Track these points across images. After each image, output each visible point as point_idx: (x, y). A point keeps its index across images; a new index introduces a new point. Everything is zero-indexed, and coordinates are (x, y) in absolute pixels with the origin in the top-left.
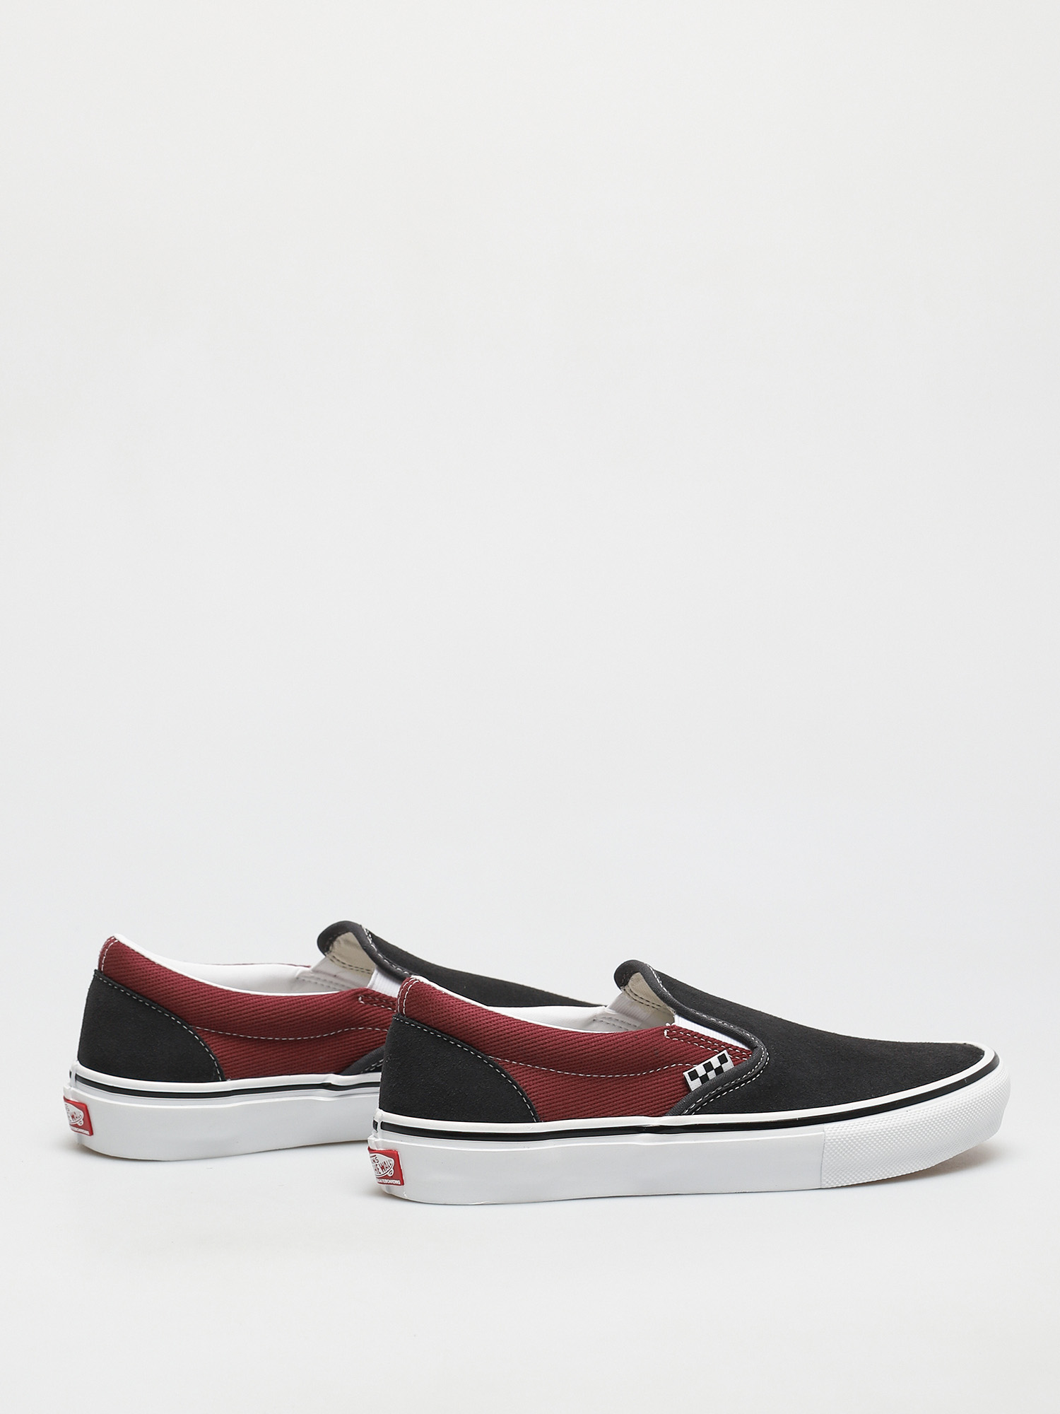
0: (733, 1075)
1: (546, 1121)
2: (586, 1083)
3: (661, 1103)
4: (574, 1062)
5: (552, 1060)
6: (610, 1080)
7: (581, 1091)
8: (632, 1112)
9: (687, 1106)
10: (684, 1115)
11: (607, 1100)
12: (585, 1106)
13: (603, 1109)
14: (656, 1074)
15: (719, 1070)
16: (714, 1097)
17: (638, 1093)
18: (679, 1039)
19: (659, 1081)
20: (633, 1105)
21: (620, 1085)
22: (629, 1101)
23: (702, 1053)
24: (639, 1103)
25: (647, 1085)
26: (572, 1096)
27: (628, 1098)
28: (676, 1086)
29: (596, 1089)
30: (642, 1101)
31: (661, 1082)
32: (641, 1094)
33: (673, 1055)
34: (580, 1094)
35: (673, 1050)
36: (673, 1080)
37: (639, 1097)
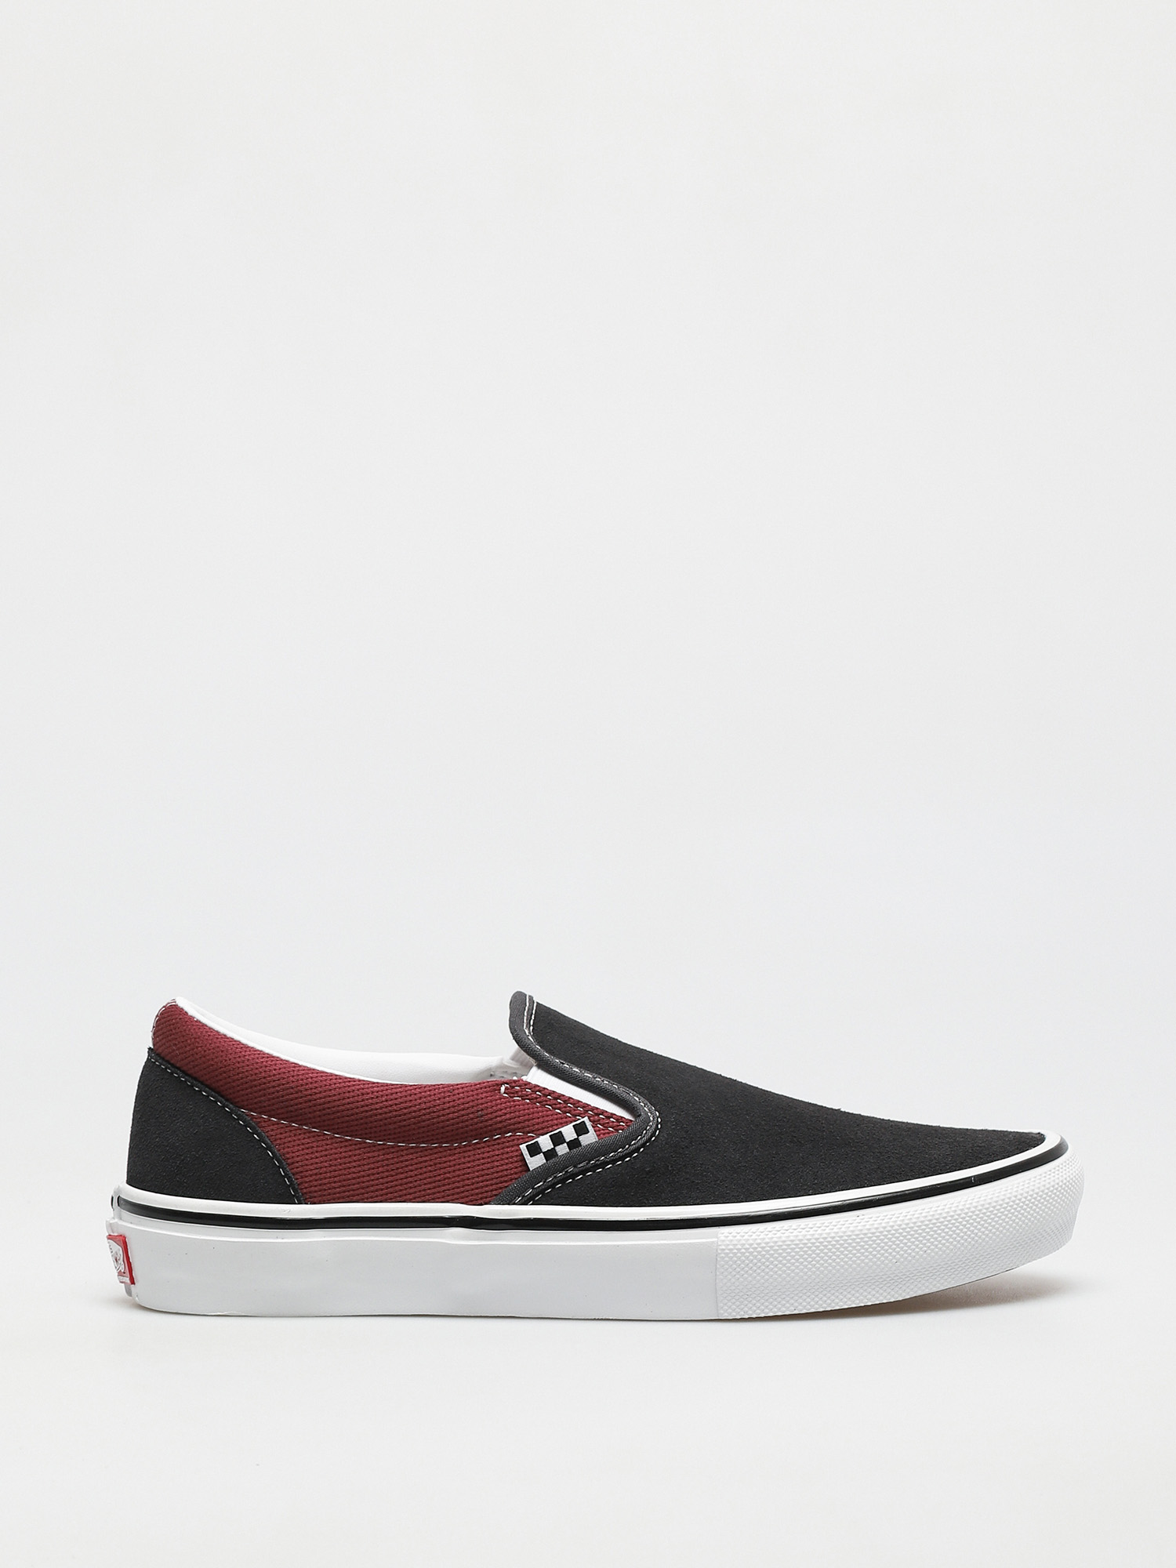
0: (595, 1151)
1: (315, 1203)
2: (376, 1154)
3: (487, 1186)
4: (356, 1123)
5: (324, 1118)
6: (412, 1150)
7: (368, 1164)
8: (443, 1197)
9: (521, 1193)
10: (514, 1204)
11: (406, 1178)
12: (372, 1186)
13: (401, 1190)
14: (493, 1143)
15: (572, 1145)
16: (563, 1180)
17: (454, 1171)
18: (523, 1098)
19: (486, 1155)
20: (444, 1188)
21: (427, 1158)
22: (439, 1181)
23: (552, 1120)
24: (454, 1186)
25: (467, 1159)
26: (354, 1170)
27: (438, 1178)
28: (507, 1164)
29: (391, 1161)
30: (459, 1182)
31: (489, 1157)
32: (458, 1173)
33: (510, 1119)
34: (366, 1167)
35: (511, 1113)
36: (506, 1156)
37: (454, 1177)
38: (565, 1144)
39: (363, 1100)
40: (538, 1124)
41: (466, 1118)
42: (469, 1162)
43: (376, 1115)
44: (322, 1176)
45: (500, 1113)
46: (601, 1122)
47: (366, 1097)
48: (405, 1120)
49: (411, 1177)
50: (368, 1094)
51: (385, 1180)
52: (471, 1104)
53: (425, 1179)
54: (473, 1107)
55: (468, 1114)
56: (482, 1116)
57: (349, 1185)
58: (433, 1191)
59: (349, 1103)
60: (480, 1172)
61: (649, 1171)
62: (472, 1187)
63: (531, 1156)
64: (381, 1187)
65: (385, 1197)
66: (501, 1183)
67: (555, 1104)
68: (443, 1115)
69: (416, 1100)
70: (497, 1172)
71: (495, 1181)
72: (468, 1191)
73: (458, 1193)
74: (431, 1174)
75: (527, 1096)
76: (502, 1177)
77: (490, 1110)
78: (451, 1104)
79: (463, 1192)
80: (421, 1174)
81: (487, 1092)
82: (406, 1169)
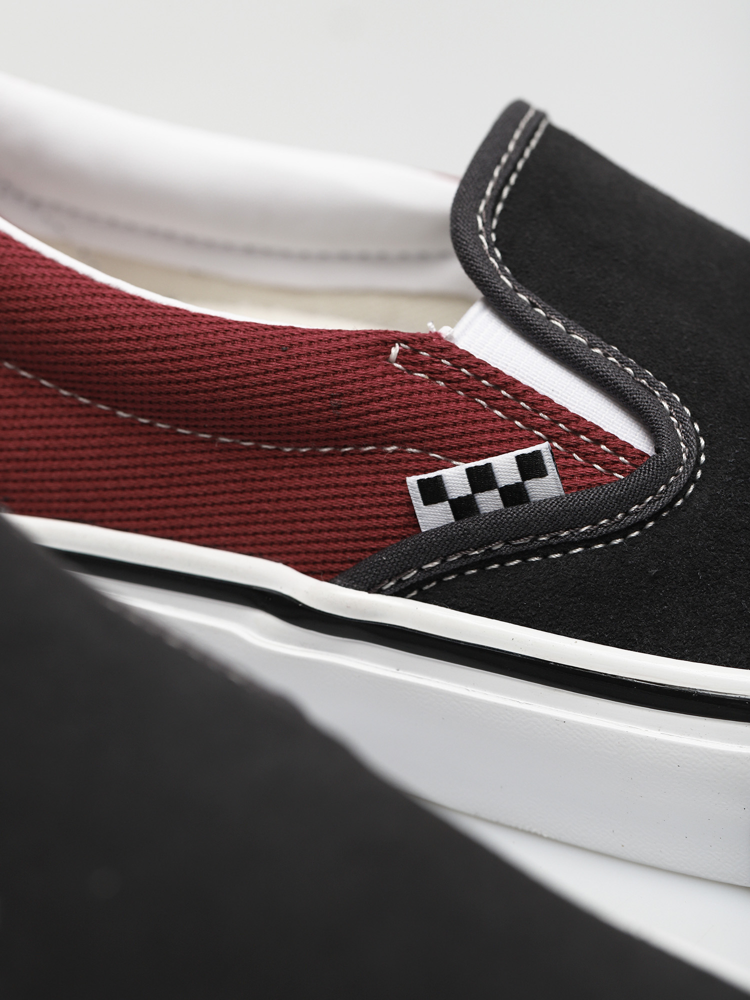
2: (134, 440)
3: (336, 541)
6: (202, 447)
7: (118, 457)
9: (395, 572)
10: (380, 592)
11: (187, 496)
13: (174, 517)
14: (358, 459)
15: (513, 494)
16: (481, 564)
17: (278, 500)
18: (434, 375)
19: (343, 480)
20: (258, 528)
21: (231, 466)
22: (248, 513)
23: (483, 432)
24: (275, 527)
25: (306, 482)
26: (89, 464)
27: (247, 508)
28: (381, 505)
29: (161, 460)
30: (284, 522)
31: (347, 485)
32: (283, 505)
33: (396, 420)
34: (113, 463)
35: (400, 407)
36: (379, 489)
37: (277, 511)
38: (496, 492)
39: (111, 340)
40: (452, 436)
41: (307, 406)
42: (308, 488)
43: (133, 374)
44: (29, 465)
45: (377, 406)
46: (581, 449)
47: (116, 334)
48: (187, 393)
49: (196, 495)
50: (123, 328)
51: (146, 493)
52: (319, 380)
53: (222, 504)
54: (323, 387)
55: (311, 401)
56: (339, 407)
57: (78, 491)
58: (236, 529)
59: (83, 342)
60: (326, 512)
61: (655, 577)
62: (310, 537)
63: (426, 503)
64: (139, 503)
65: (142, 524)
66: (365, 540)
67: (496, 399)
68: (262, 395)
69: (212, 356)
70: (360, 518)
71: (352, 535)
72: (299, 543)
73: (281, 544)
74: (234, 498)
75: (441, 373)
76: (367, 529)
77: (357, 398)
78: (281, 375)
79: (290, 543)
80: (215, 494)
81: (358, 358)
82: (189, 480)
